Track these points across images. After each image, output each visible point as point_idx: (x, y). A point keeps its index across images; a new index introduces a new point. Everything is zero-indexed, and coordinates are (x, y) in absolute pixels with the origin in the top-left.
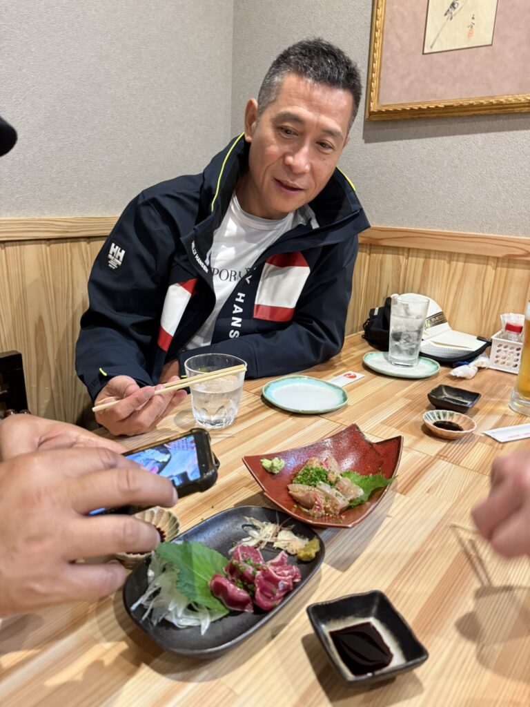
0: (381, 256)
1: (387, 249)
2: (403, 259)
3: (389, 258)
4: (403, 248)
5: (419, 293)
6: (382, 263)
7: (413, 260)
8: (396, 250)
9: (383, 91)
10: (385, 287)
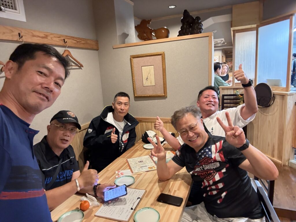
0: (142, 123)
1: (143, 122)
2: (147, 123)
3: (144, 123)
4: (147, 122)
5: (151, 130)
6: (143, 125)
7: (149, 123)
8: (145, 122)
9: (137, 92)
10: (144, 129)
